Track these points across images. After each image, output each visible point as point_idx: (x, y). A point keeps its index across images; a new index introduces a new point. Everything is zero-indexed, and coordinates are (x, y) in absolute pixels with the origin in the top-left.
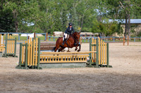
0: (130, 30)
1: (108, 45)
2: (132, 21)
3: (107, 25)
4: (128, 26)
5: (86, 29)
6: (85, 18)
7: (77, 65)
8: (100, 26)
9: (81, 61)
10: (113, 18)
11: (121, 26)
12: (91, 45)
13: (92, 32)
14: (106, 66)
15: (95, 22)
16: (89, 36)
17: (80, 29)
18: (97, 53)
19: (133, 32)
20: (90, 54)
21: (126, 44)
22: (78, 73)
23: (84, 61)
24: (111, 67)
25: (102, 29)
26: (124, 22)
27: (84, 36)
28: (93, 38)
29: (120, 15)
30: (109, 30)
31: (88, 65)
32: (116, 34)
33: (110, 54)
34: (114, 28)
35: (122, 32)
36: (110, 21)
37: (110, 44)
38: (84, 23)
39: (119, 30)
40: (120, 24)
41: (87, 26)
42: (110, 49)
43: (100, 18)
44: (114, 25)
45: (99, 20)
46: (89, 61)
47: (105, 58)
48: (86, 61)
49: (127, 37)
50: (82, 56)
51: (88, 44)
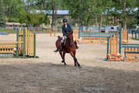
0: (56, 21)
1: (35, 36)
2: (59, 12)
3: (35, 16)
4: (55, 17)
5: (14, 19)
6: (12, 8)
7: (4, 55)
8: (28, 17)
9: (8, 52)
10: (40, 9)
11: (48, 17)
12: (18, 36)
13: (20, 22)
14: (33, 57)
15: (23, 12)
16: (16, 26)
17: (7, 19)
18: (24, 44)
19: (60, 23)
20: (17, 44)
21: (53, 34)
22: (4, 64)
23: (11, 52)
24: (37, 57)
25: (29, 20)
26: (51, 13)
27: (11, 26)
28: (20, 29)
29: (47, 6)
30: (36, 21)
31: (15, 56)
32: (44, 24)
33: (37, 45)
34: (41, 19)
35: (49, 23)
36: (38, 11)
37: (37, 35)
38: (12, 13)
39: (46, 21)
40: (47, 15)
41: (14, 17)
42: (37, 40)
43: (27, 8)
44: (41, 16)
45: (26, 10)
46: (16, 52)
47: (32, 49)
48: (13, 52)
49: (54, 28)
50: (9, 47)
51: (16, 35)
